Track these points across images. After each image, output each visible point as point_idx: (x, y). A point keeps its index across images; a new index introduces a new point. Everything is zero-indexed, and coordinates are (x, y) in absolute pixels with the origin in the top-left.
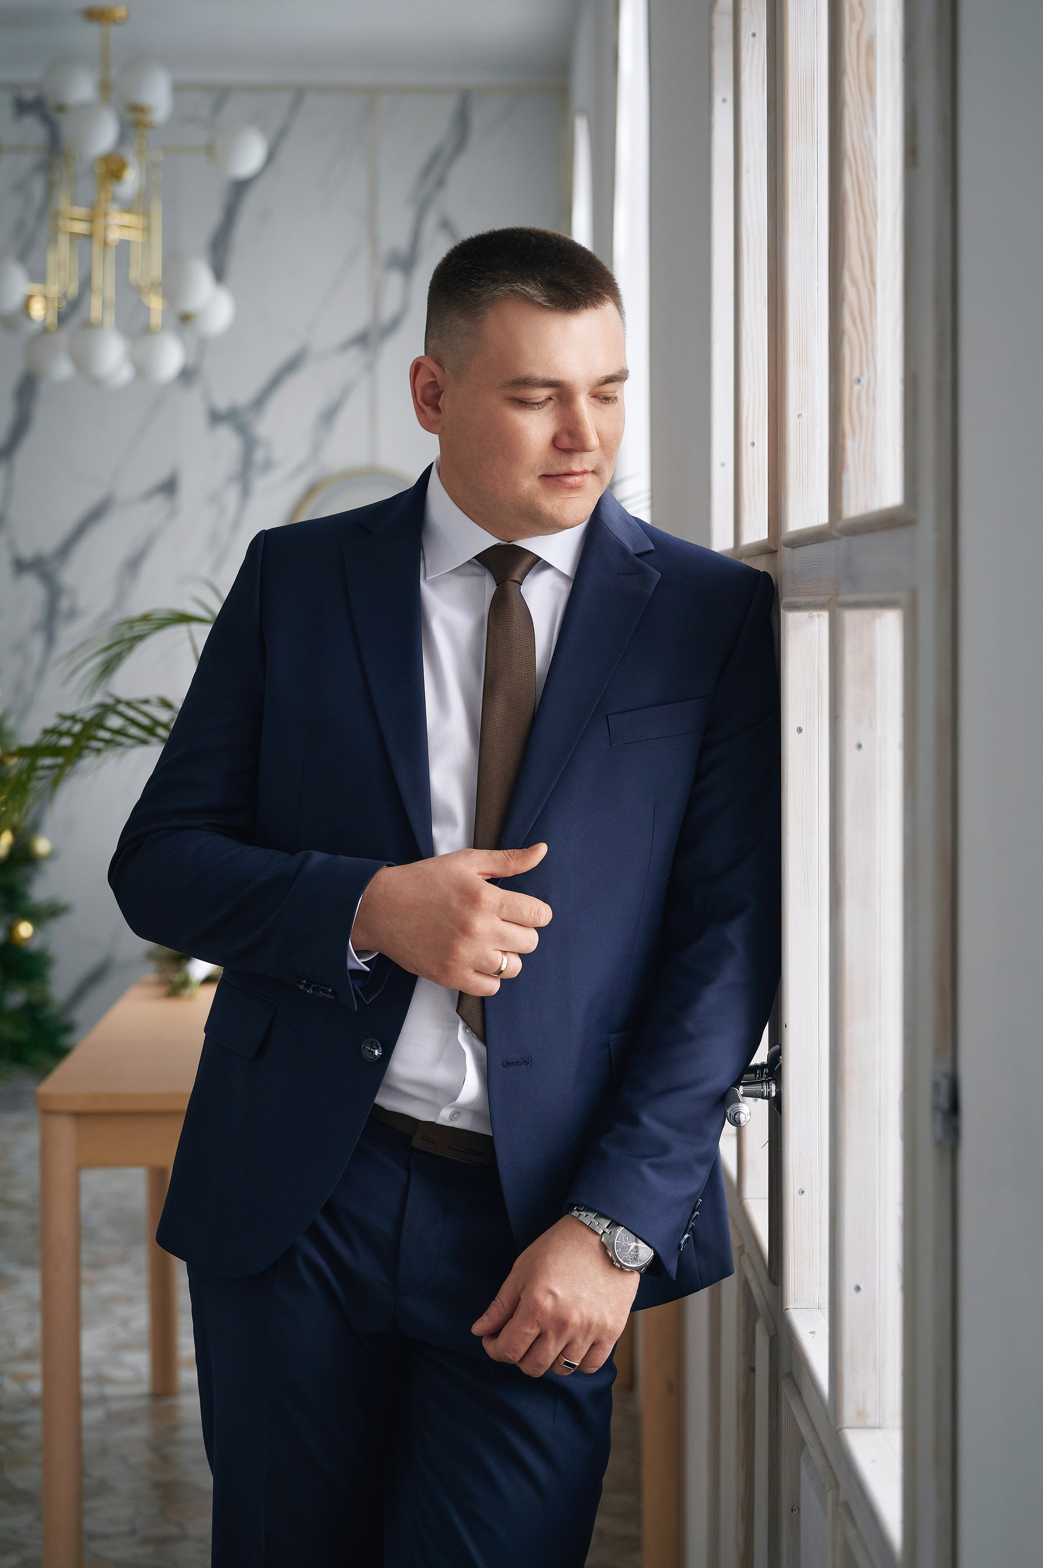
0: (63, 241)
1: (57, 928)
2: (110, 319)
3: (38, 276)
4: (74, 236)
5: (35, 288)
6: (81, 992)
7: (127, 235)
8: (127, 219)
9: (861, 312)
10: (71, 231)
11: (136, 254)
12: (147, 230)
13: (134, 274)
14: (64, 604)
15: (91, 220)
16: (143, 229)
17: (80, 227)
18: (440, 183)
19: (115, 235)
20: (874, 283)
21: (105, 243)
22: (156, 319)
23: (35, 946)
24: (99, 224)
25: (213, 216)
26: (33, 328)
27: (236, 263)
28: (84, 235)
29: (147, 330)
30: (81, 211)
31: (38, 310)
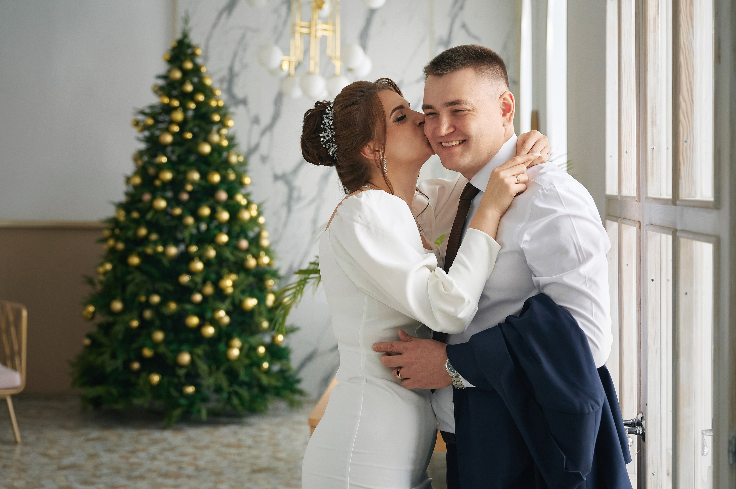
0: (298, 36)
1: (293, 337)
2: (317, 70)
3: (286, 51)
4: (302, 34)
5: (286, 58)
6: (303, 365)
7: (325, 33)
8: (325, 27)
9: (687, 113)
10: (301, 32)
11: (329, 42)
12: (334, 31)
13: (329, 52)
14: (295, 194)
15: (309, 27)
16: (333, 31)
17: (305, 30)
18: (462, 8)
19: (320, 34)
20: (692, 101)
21: (316, 37)
22: (338, 70)
23: (283, 345)
24: (313, 29)
25: (361, 23)
26: (284, 74)
27: (371, 43)
28: (306, 33)
29: (334, 75)
30: (305, 24)
31: (285, 67)
